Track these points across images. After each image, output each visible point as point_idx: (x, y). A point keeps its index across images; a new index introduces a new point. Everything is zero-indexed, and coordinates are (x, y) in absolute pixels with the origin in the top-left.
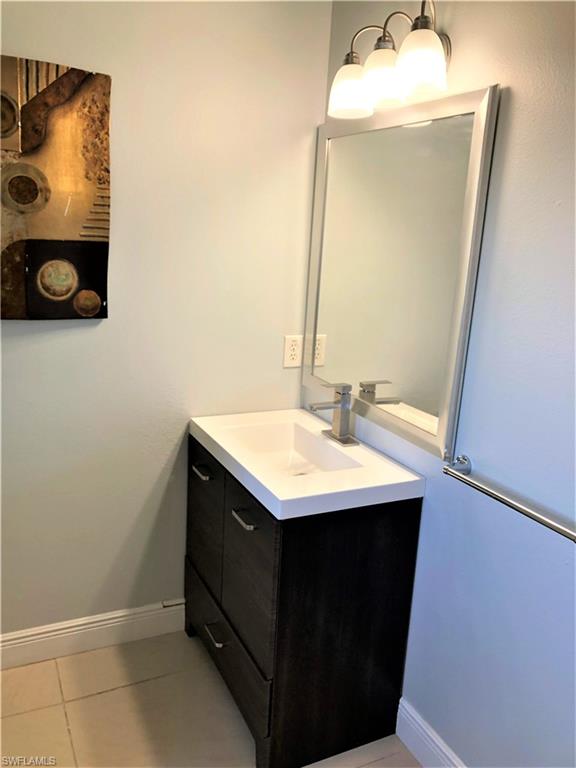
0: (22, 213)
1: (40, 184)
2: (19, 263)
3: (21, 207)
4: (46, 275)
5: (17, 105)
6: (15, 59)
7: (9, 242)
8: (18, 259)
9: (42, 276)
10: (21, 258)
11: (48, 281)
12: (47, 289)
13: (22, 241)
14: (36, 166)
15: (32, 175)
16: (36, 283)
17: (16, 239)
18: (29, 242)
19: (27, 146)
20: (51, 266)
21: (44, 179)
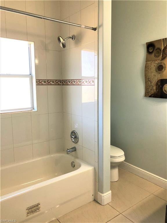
0: (160, 73)
1: (164, 66)
2: (159, 85)
3: (160, 72)
4: (165, 87)
5: (162, 49)
6: (161, 39)
7: (157, 80)
8: (159, 84)
9: (164, 88)
10: (160, 84)
11: (165, 89)
12: (165, 91)
13: (160, 80)
14: (164, 62)
15: (162, 64)
16: (163, 90)
17: (159, 79)
18: (161, 79)
19: (163, 58)
20: (166, 85)
21: (165, 65)
